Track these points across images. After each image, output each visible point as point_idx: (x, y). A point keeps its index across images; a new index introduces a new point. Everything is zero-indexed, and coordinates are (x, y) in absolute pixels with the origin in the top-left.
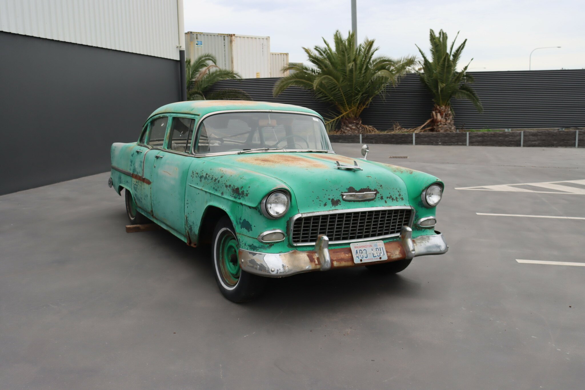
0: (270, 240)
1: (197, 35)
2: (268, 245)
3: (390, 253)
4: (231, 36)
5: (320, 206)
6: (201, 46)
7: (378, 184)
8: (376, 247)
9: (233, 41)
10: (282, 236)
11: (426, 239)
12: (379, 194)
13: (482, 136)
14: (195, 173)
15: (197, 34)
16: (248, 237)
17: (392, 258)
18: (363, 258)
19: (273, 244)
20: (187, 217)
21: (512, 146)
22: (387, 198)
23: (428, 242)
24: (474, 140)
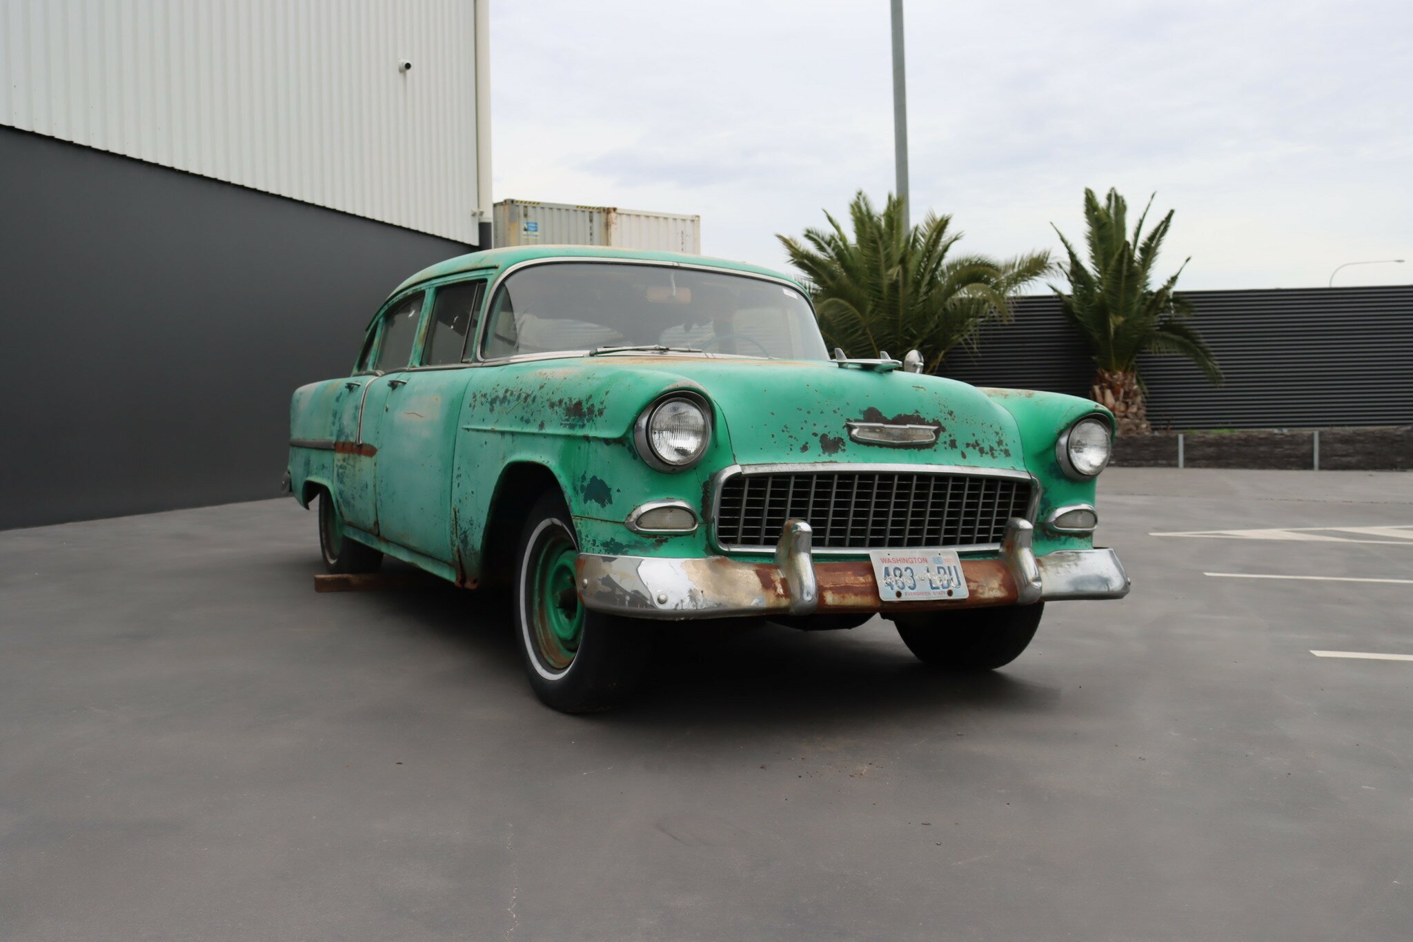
0: (658, 526)
1: (526, 207)
2: (654, 540)
3: (976, 584)
4: (607, 211)
5: (791, 450)
6: (535, 233)
7: (943, 408)
8: (939, 565)
9: (613, 223)
10: (689, 518)
11: (1072, 558)
12: (946, 434)
13: (1217, 443)
14: (478, 396)
15: (526, 205)
16: (602, 520)
17: (982, 596)
18: (903, 588)
19: (665, 537)
20: (457, 510)
21: (1291, 469)
22: (968, 445)
23: (1076, 565)
24: (1197, 453)
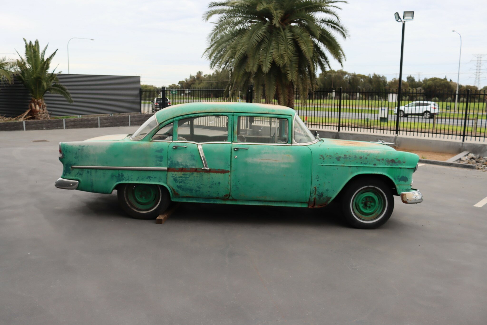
13: (74, 121)
14: (325, 156)
16: (405, 185)
21: (93, 128)
24: (68, 124)
